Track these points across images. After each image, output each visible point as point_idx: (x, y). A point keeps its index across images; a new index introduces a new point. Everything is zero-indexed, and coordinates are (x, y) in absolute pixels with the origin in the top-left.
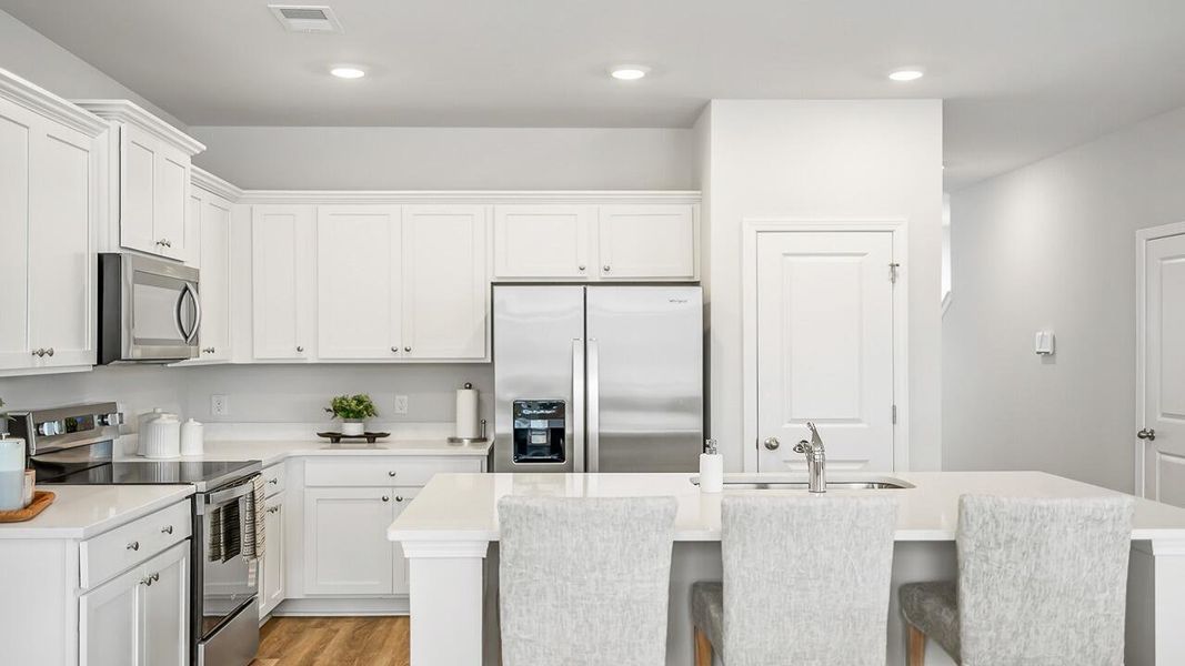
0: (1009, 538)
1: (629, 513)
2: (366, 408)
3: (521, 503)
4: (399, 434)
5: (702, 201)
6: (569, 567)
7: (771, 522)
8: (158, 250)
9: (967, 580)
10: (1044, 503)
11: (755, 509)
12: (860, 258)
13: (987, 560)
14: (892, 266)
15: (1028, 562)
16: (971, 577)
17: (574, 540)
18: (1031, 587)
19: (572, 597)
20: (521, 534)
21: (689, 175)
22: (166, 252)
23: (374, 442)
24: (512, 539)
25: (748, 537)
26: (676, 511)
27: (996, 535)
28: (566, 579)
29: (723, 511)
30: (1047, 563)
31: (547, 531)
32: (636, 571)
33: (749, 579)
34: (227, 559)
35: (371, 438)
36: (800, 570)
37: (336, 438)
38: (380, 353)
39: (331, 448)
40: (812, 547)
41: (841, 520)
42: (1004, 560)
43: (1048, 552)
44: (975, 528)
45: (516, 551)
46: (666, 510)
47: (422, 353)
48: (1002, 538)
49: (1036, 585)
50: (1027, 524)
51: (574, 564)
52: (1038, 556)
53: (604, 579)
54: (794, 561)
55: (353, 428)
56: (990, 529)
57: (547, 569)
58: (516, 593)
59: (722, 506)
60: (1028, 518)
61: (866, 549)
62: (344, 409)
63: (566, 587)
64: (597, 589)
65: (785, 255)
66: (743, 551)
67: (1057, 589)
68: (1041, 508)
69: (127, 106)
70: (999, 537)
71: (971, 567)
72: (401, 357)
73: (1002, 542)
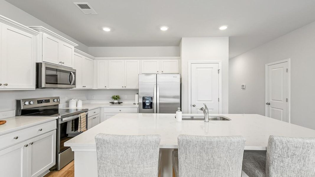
0: (293, 154)
1: (141, 142)
2: (118, 98)
3: (102, 138)
4: (125, 102)
5: (180, 59)
6: (120, 162)
7: (196, 147)
8: (60, 64)
9: (274, 168)
10: (308, 141)
11: (190, 141)
12: (211, 69)
13: (283, 161)
14: (218, 70)
15: (300, 164)
16: (275, 167)
17: (121, 152)
18: (301, 173)
19: (121, 173)
20: (102, 149)
21: (178, 54)
22: (63, 65)
23: (120, 104)
24: (100, 151)
25: (188, 152)
26: (160, 141)
27: (287, 153)
28: (118, 166)
29: (178, 141)
30: (308, 164)
31: (111, 149)
32: (145, 164)
33: (188, 167)
34: (75, 131)
35: (119, 103)
36: (208, 165)
37: (113, 103)
38: (120, 87)
39: (112, 105)
40: (212, 157)
41: (224, 147)
42: (290, 162)
43: (309, 160)
44: (279, 150)
45: (101, 155)
46: (156, 141)
47: (128, 87)
48: (290, 154)
49: (303, 172)
50: (301, 149)
51: (121, 161)
52: (305, 161)
53: (132, 167)
54: (205, 161)
55: (116, 101)
56: (285, 150)
57: (112, 162)
58: (102, 170)
59: (178, 140)
60: (302, 147)
61: (233, 157)
62: (114, 98)
63: (119, 169)
64: (130, 170)
65: (197, 68)
66: (186, 156)
67: (311, 173)
68: (307, 143)
69: (42, 28)
70: (289, 153)
71: (276, 164)
72: (124, 88)
73: (290, 155)
